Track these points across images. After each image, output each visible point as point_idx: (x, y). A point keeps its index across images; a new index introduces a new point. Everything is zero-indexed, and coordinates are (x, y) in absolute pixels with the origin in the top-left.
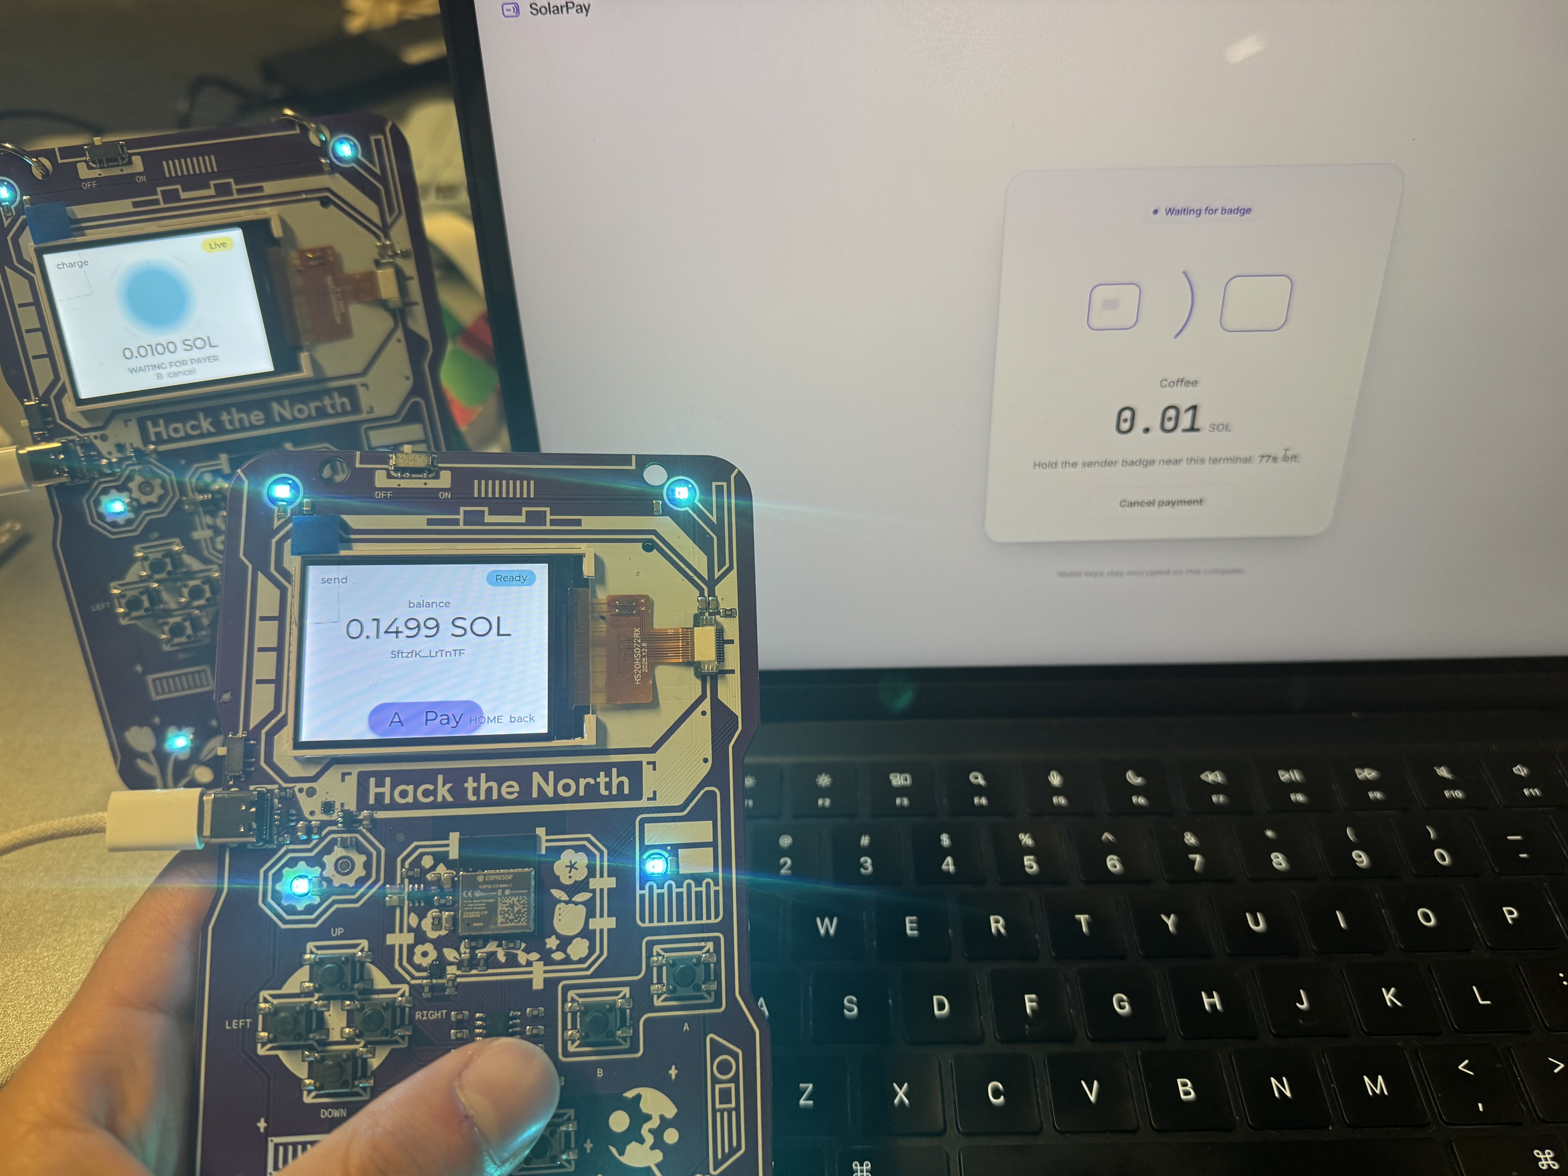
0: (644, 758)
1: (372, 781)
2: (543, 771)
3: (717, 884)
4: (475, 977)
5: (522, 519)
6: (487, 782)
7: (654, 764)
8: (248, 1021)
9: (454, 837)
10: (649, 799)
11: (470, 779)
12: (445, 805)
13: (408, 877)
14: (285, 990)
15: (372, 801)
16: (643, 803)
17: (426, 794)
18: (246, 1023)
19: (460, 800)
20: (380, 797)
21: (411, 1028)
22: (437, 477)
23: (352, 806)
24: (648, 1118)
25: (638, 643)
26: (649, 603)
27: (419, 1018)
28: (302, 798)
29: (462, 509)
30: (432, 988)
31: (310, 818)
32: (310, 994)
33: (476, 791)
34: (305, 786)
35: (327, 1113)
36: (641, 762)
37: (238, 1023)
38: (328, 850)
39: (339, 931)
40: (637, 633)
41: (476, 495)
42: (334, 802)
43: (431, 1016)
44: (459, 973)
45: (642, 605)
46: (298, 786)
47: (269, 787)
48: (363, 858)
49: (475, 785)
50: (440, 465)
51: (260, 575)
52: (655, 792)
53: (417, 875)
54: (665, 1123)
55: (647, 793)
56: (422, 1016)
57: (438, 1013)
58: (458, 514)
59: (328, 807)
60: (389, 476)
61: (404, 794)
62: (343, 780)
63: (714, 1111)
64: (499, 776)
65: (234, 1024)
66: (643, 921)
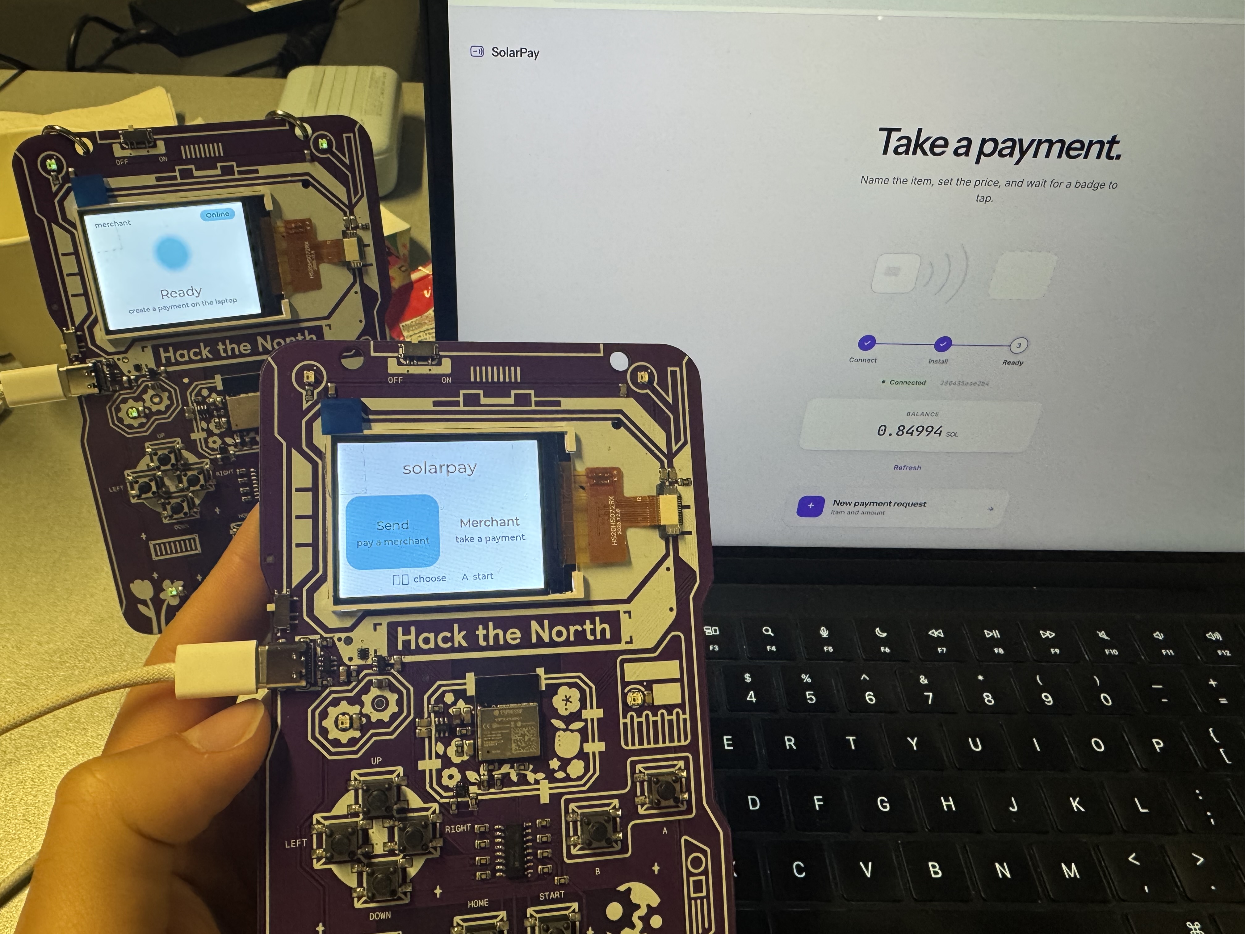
0: (621, 608)
1: (400, 630)
2: (540, 619)
3: (684, 713)
4: (493, 795)
5: (511, 401)
6: (494, 629)
7: (629, 612)
8: (304, 840)
9: (471, 678)
10: (627, 643)
11: (481, 627)
12: (461, 649)
13: (435, 712)
14: (334, 812)
15: (400, 647)
16: (622, 646)
17: (445, 640)
18: (302, 842)
19: (474, 646)
20: (407, 643)
21: (441, 840)
22: (439, 364)
23: (384, 653)
24: (638, 907)
25: (612, 509)
26: (620, 474)
27: (448, 831)
28: (341, 646)
29: (462, 392)
30: (458, 805)
31: (348, 663)
32: (356, 815)
33: (486, 637)
34: (343, 635)
35: (374, 916)
36: (618, 612)
37: (296, 842)
38: (366, 690)
39: (378, 760)
40: (611, 501)
41: (472, 380)
42: (368, 649)
43: (458, 830)
44: (480, 792)
45: (614, 476)
46: (337, 636)
47: (311, 637)
48: (396, 696)
49: (485, 632)
50: (441, 353)
51: (293, 451)
52: (631, 637)
53: (442, 710)
54: (651, 911)
55: (625, 638)
56: (451, 829)
57: (463, 827)
58: (459, 397)
59: (364, 654)
60: (400, 364)
61: (427, 641)
62: (375, 630)
63: (690, 899)
64: (504, 624)
65: (292, 844)
66: (627, 744)
